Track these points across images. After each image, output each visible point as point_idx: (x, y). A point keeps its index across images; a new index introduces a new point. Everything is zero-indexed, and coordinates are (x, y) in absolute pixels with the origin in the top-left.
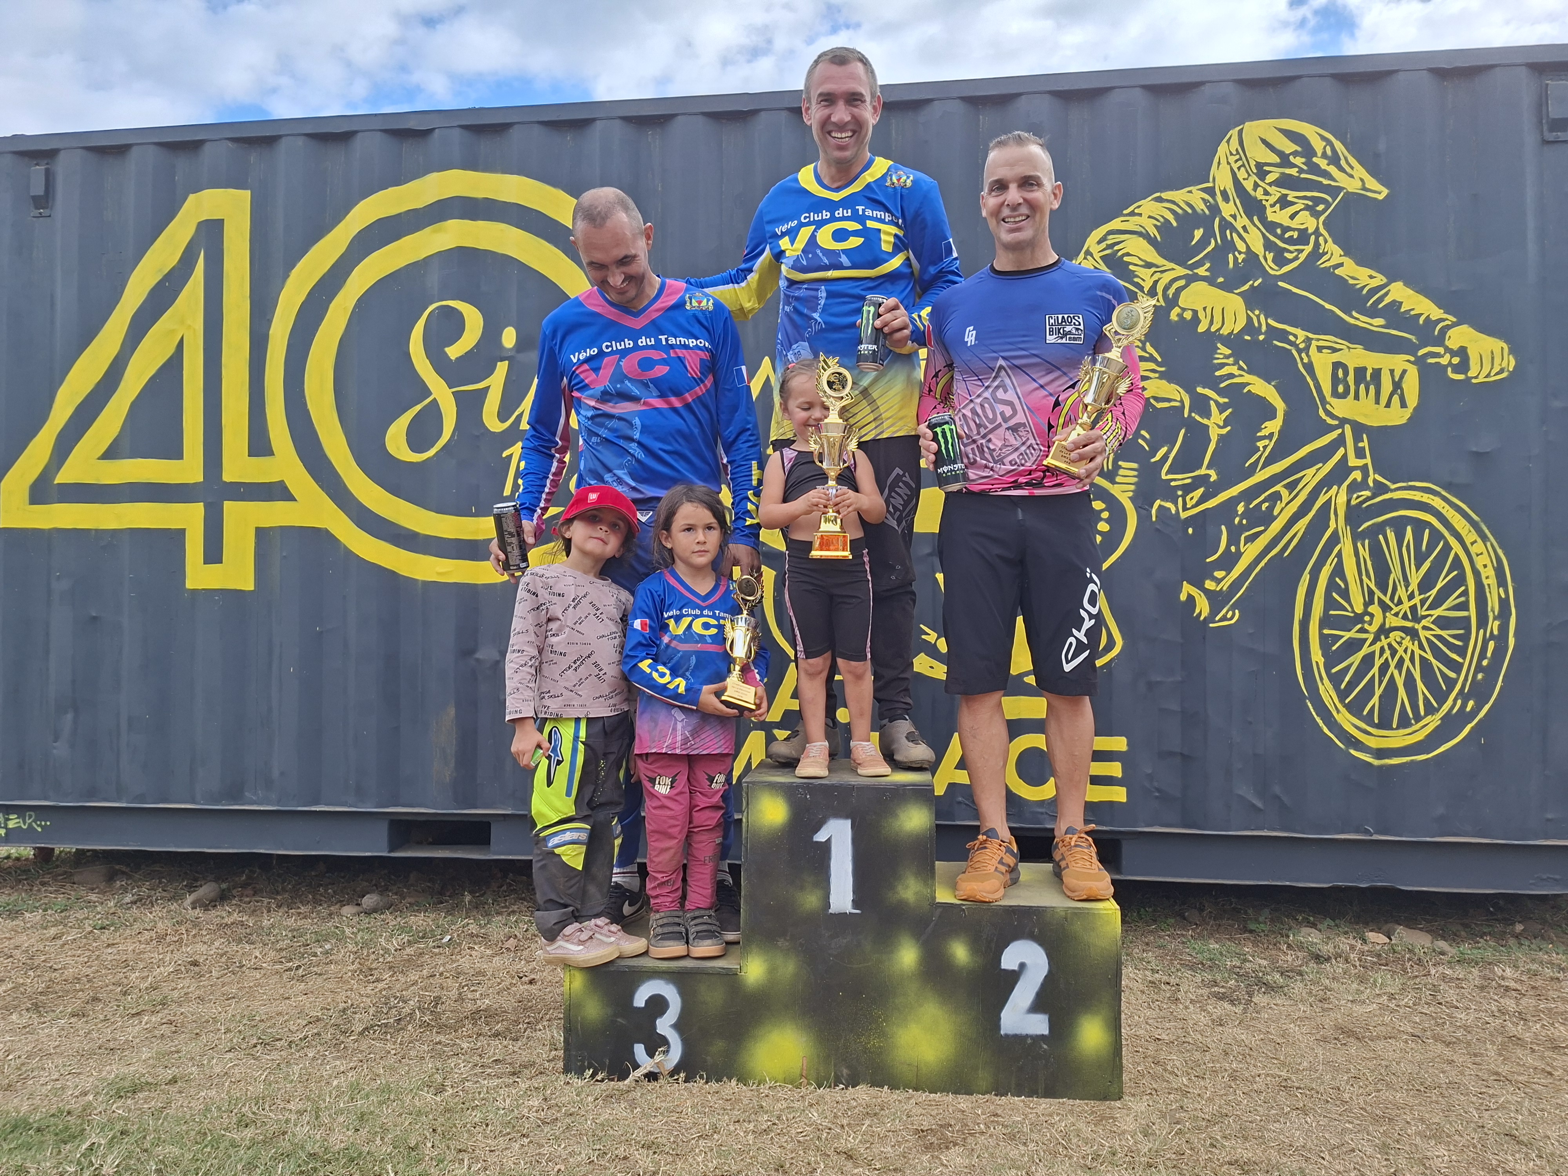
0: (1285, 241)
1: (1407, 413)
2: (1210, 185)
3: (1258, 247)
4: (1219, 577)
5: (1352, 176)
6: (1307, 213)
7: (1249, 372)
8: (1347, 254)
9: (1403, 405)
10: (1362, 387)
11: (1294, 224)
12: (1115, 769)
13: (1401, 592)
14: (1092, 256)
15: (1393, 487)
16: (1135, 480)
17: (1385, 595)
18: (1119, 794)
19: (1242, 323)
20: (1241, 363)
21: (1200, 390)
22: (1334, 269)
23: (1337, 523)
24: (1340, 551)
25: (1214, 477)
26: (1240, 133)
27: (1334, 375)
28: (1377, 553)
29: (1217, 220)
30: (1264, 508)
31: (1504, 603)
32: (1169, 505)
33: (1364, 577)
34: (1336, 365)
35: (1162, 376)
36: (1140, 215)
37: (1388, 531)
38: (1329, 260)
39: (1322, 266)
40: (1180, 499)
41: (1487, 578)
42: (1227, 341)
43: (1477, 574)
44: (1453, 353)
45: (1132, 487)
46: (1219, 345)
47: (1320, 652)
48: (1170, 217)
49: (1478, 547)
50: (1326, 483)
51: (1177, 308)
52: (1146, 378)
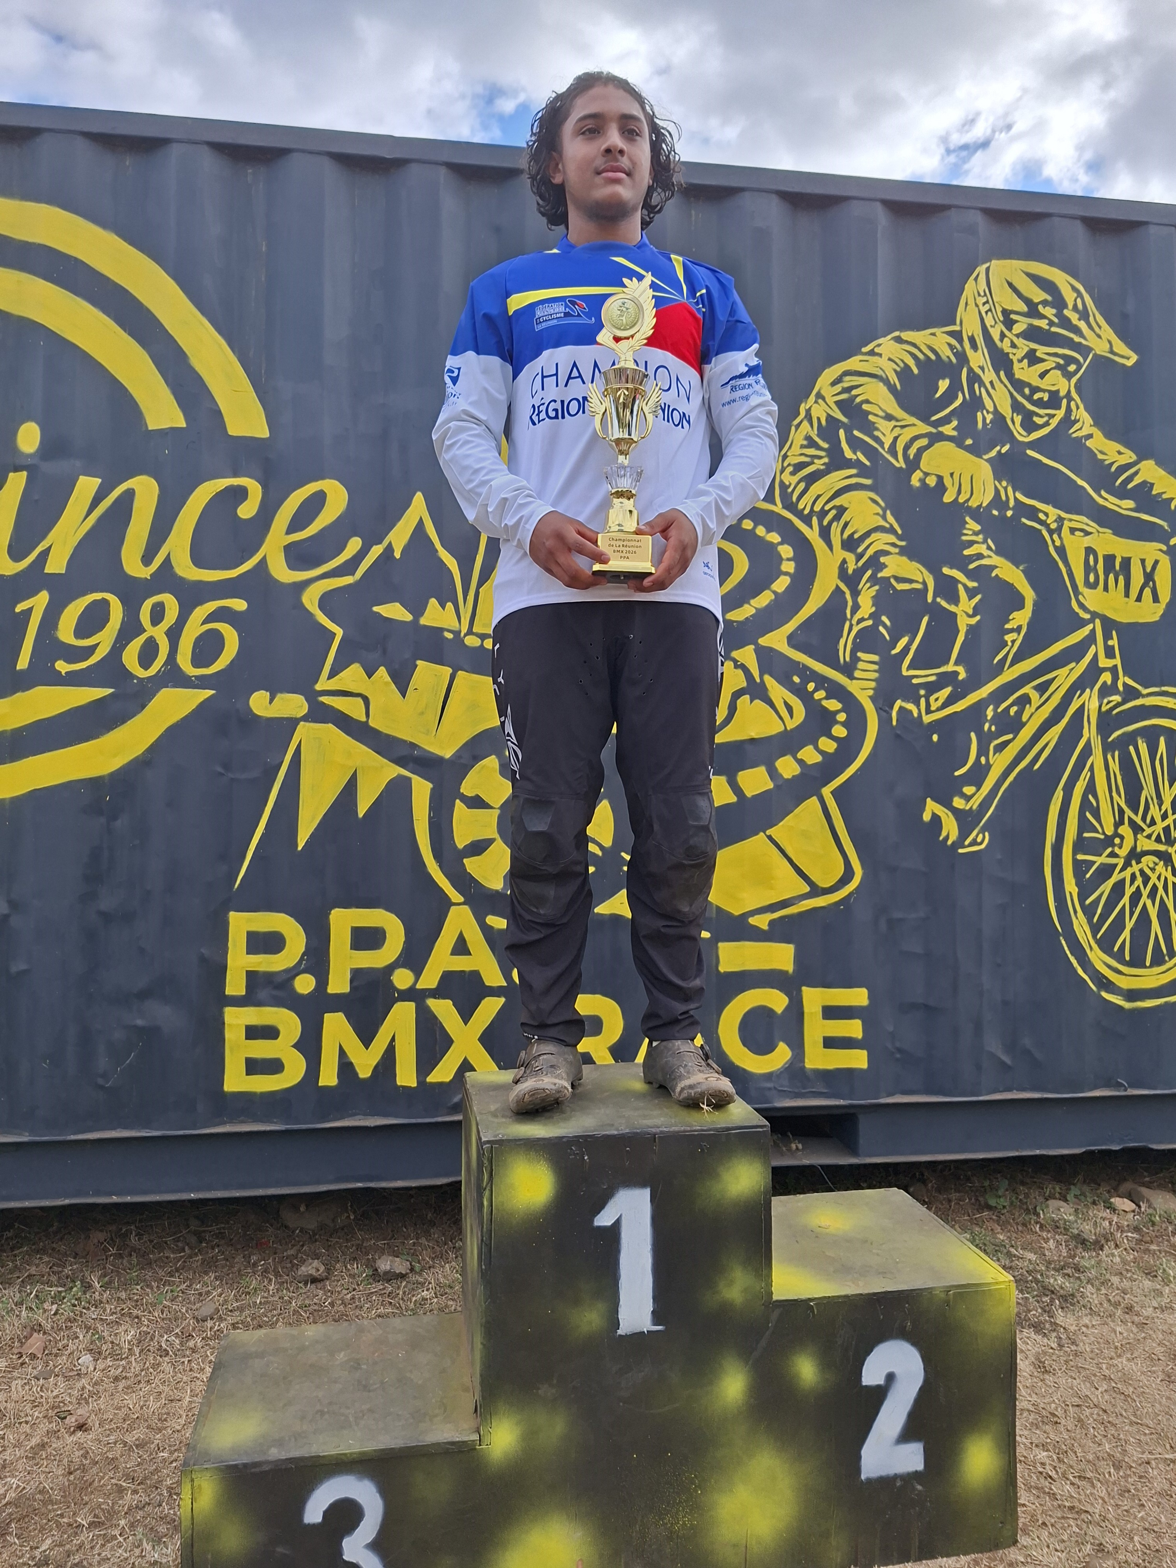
0: (1034, 403)
1: (1161, 608)
2: (957, 328)
3: (1006, 410)
4: (969, 793)
5: (1099, 336)
6: (1059, 372)
7: (997, 553)
8: (1097, 423)
9: (1156, 599)
10: (1111, 576)
11: (1043, 384)
12: (854, 1028)
13: (1155, 812)
14: (824, 399)
15: (1145, 691)
16: (876, 675)
17: (1136, 814)
18: (859, 1060)
19: (990, 495)
20: (989, 541)
21: (946, 571)
22: (1085, 441)
23: (1090, 732)
24: (1092, 765)
25: (962, 675)
26: (988, 269)
27: (1086, 562)
28: (1128, 767)
29: (965, 371)
30: (1012, 713)
32: (910, 706)
33: (1114, 794)
34: (1089, 551)
35: (903, 552)
36: (880, 355)
37: (1140, 742)
38: (1081, 429)
39: (1074, 435)
40: (923, 701)
42: (977, 514)
45: (873, 684)
46: (968, 519)
47: (1073, 881)
48: (911, 363)
50: (1079, 686)
51: (918, 471)
52: (886, 553)
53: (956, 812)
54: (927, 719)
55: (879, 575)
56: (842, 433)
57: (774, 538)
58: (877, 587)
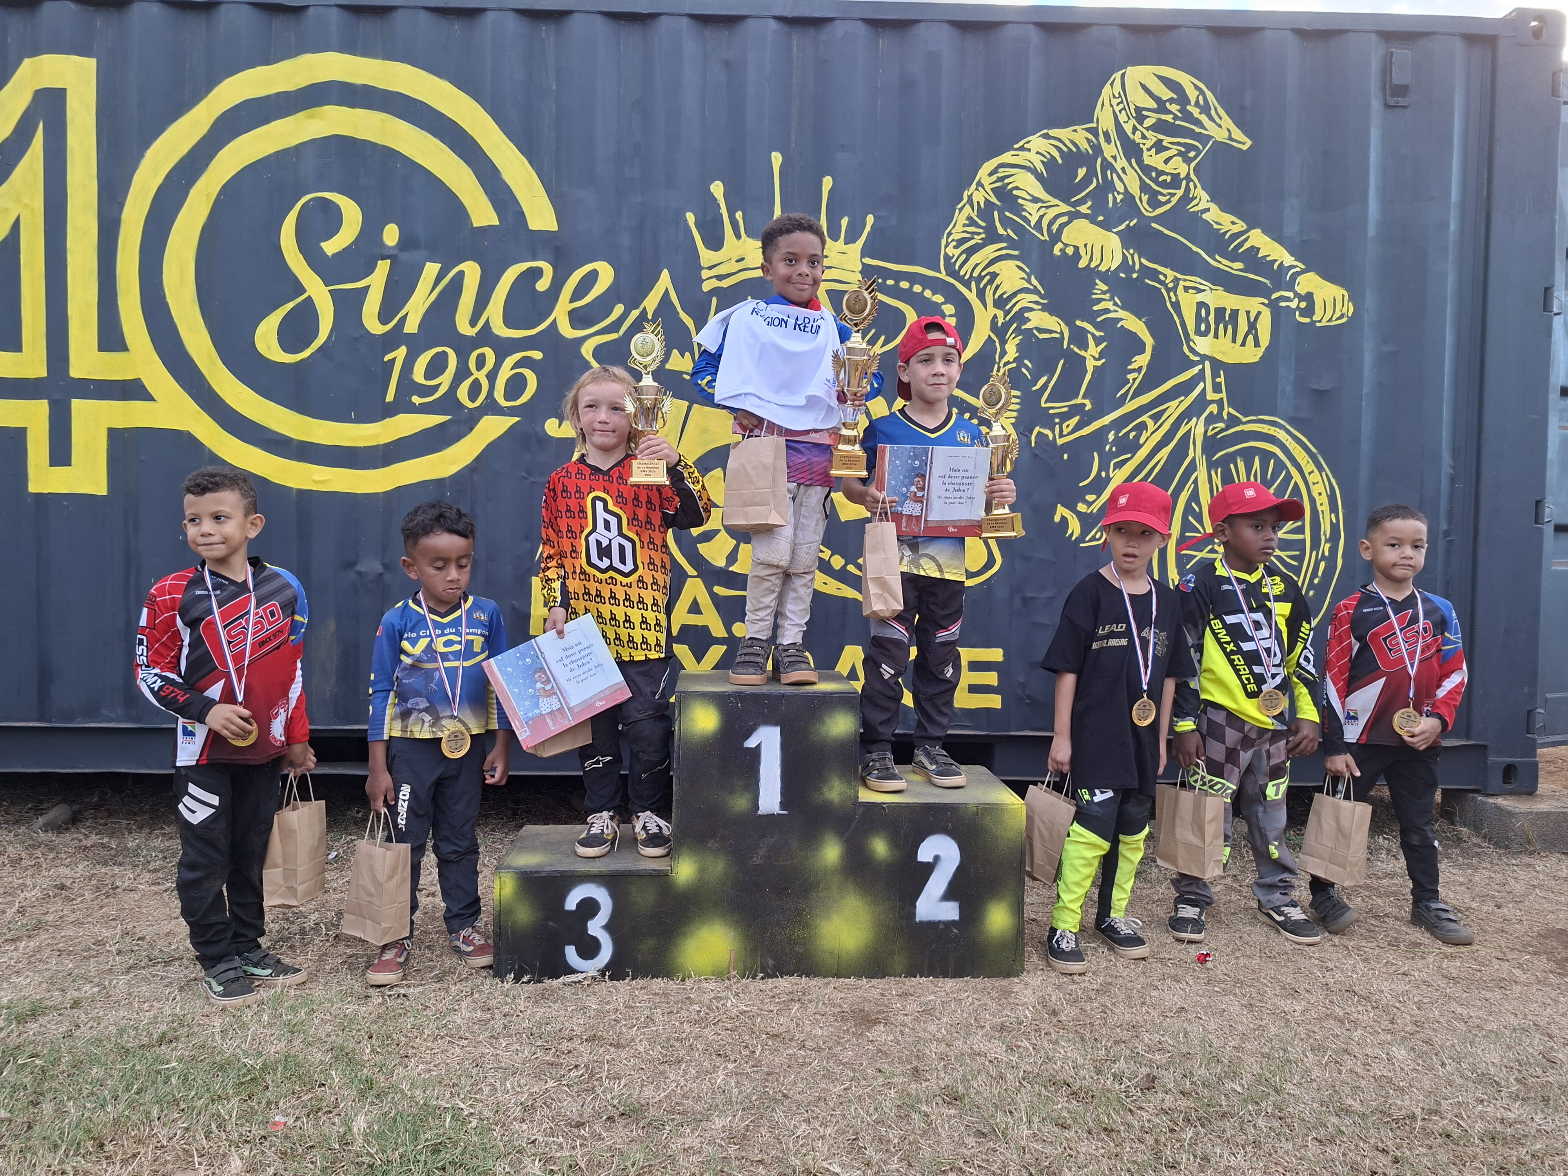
0: (1159, 184)
1: (1260, 352)
2: (1094, 125)
3: (1135, 190)
4: (1090, 500)
5: (1220, 126)
6: (1180, 159)
7: (1123, 308)
8: (1213, 200)
9: (1257, 344)
10: (1221, 326)
11: (1167, 168)
12: (991, 678)
14: (983, 187)
15: (1244, 420)
16: (1018, 407)
18: (994, 701)
19: (1118, 261)
20: (1116, 299)
21: (1078, 323)
22: (1202, 214)
23: (1195, 452)
24: (1196, 478)
25: (1088, 407)
26: (1123, 75)
27: (1198, 313)
29: (1099, 160)
30: (1131, 437)
31: (1335, 527)
32: (1047, 432)
34: (1201, 305)
35: (1045, 308)
36: (1029, 150)
37: (1239, 460)
38: (1197, 205)
39: (1191, 210)
40: (1057, 427)
41: (1321, 504)
42: (1105, 277)
43: (1312, 500)
44: (1301, 298)
45: (1015, 414)
46: (1097, 281)
47: (1176, 571)
48: (1056, 154)
49: (1314, 478)
50: (1186, 415)
51: (1060, 243)
52: (1032, 310)
53: (1080, 515)
54: (1060, 442)
55: (1023, 327)
56: (996, 213)
57: (939, 299)
58: (1020, 337)
